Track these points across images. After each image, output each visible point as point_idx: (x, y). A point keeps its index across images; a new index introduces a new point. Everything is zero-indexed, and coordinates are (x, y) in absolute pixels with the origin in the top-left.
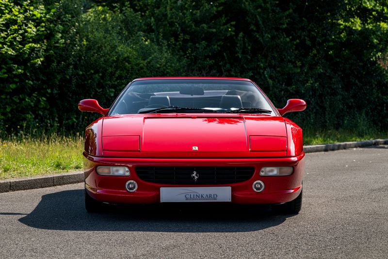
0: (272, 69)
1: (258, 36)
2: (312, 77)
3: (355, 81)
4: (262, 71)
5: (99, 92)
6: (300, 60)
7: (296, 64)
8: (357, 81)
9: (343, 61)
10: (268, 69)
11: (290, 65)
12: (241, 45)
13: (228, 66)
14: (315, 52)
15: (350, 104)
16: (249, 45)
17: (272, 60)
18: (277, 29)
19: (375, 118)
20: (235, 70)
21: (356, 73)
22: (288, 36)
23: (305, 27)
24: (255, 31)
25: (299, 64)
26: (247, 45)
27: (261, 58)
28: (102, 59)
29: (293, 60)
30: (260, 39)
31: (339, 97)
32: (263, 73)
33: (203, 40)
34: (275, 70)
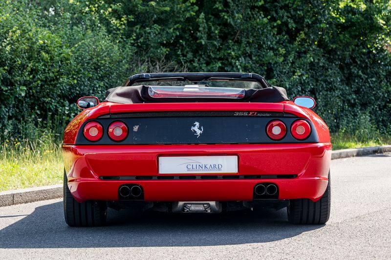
0: (248, 58)
1: (226, 17)
2: (300, 68)
3: (358, 72)
4: (233, 61)
5: (6, 91)
6: (285, 47)
7: (279, 51)
8: (360, 73)
9: (341, 48)
10: (242, 59)
11: (271, 53)
12: (204, 28)
13: (190, 55)
14: (303, 36)
15: (352, 101)
16: (216, 29)
17: (247, 46)
18: (253, 8)
19: (385, 118)
20: (199, 60)
21: (359, 62)
22: (266, 16)
23: (290, 5)
24: (222, 11)
25: (282, 51)
26: (213, 28)
27: (232, 45)
28: (8, 48)
29: (275, 47)
30: (230, 20)
31: (338, 93)
32: (235, 63)
33: (155, 22)
34: (251, 59)
